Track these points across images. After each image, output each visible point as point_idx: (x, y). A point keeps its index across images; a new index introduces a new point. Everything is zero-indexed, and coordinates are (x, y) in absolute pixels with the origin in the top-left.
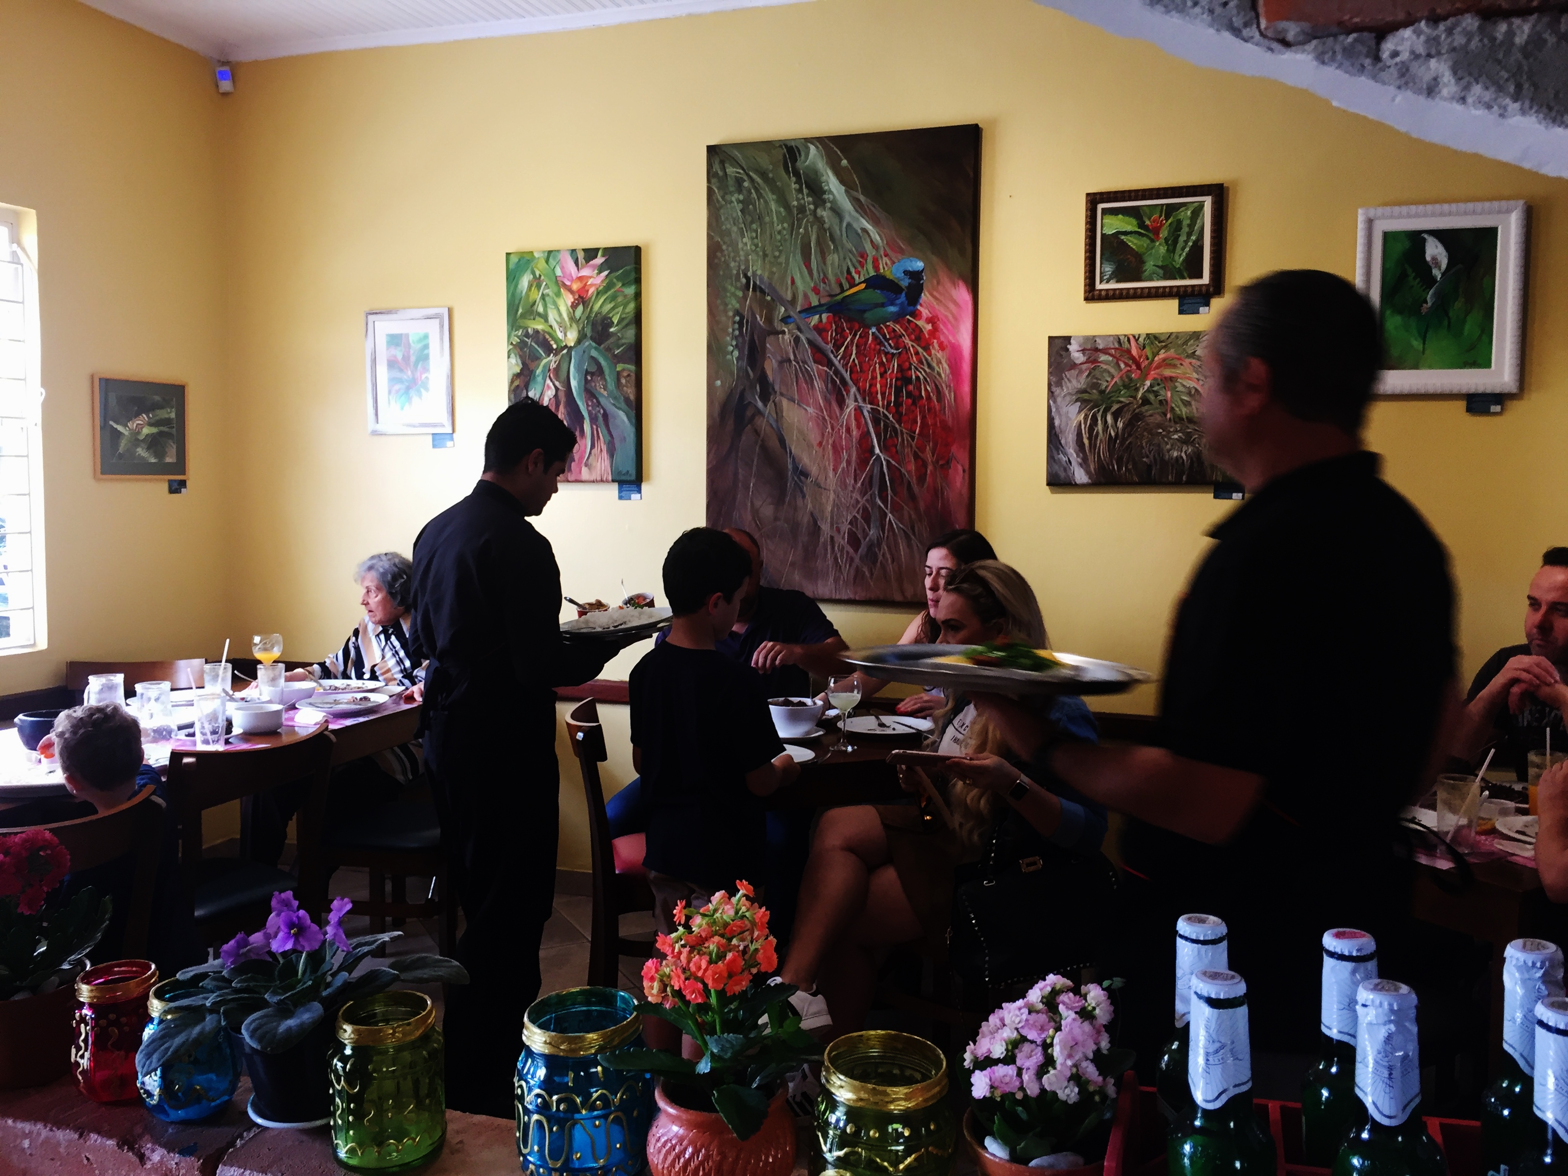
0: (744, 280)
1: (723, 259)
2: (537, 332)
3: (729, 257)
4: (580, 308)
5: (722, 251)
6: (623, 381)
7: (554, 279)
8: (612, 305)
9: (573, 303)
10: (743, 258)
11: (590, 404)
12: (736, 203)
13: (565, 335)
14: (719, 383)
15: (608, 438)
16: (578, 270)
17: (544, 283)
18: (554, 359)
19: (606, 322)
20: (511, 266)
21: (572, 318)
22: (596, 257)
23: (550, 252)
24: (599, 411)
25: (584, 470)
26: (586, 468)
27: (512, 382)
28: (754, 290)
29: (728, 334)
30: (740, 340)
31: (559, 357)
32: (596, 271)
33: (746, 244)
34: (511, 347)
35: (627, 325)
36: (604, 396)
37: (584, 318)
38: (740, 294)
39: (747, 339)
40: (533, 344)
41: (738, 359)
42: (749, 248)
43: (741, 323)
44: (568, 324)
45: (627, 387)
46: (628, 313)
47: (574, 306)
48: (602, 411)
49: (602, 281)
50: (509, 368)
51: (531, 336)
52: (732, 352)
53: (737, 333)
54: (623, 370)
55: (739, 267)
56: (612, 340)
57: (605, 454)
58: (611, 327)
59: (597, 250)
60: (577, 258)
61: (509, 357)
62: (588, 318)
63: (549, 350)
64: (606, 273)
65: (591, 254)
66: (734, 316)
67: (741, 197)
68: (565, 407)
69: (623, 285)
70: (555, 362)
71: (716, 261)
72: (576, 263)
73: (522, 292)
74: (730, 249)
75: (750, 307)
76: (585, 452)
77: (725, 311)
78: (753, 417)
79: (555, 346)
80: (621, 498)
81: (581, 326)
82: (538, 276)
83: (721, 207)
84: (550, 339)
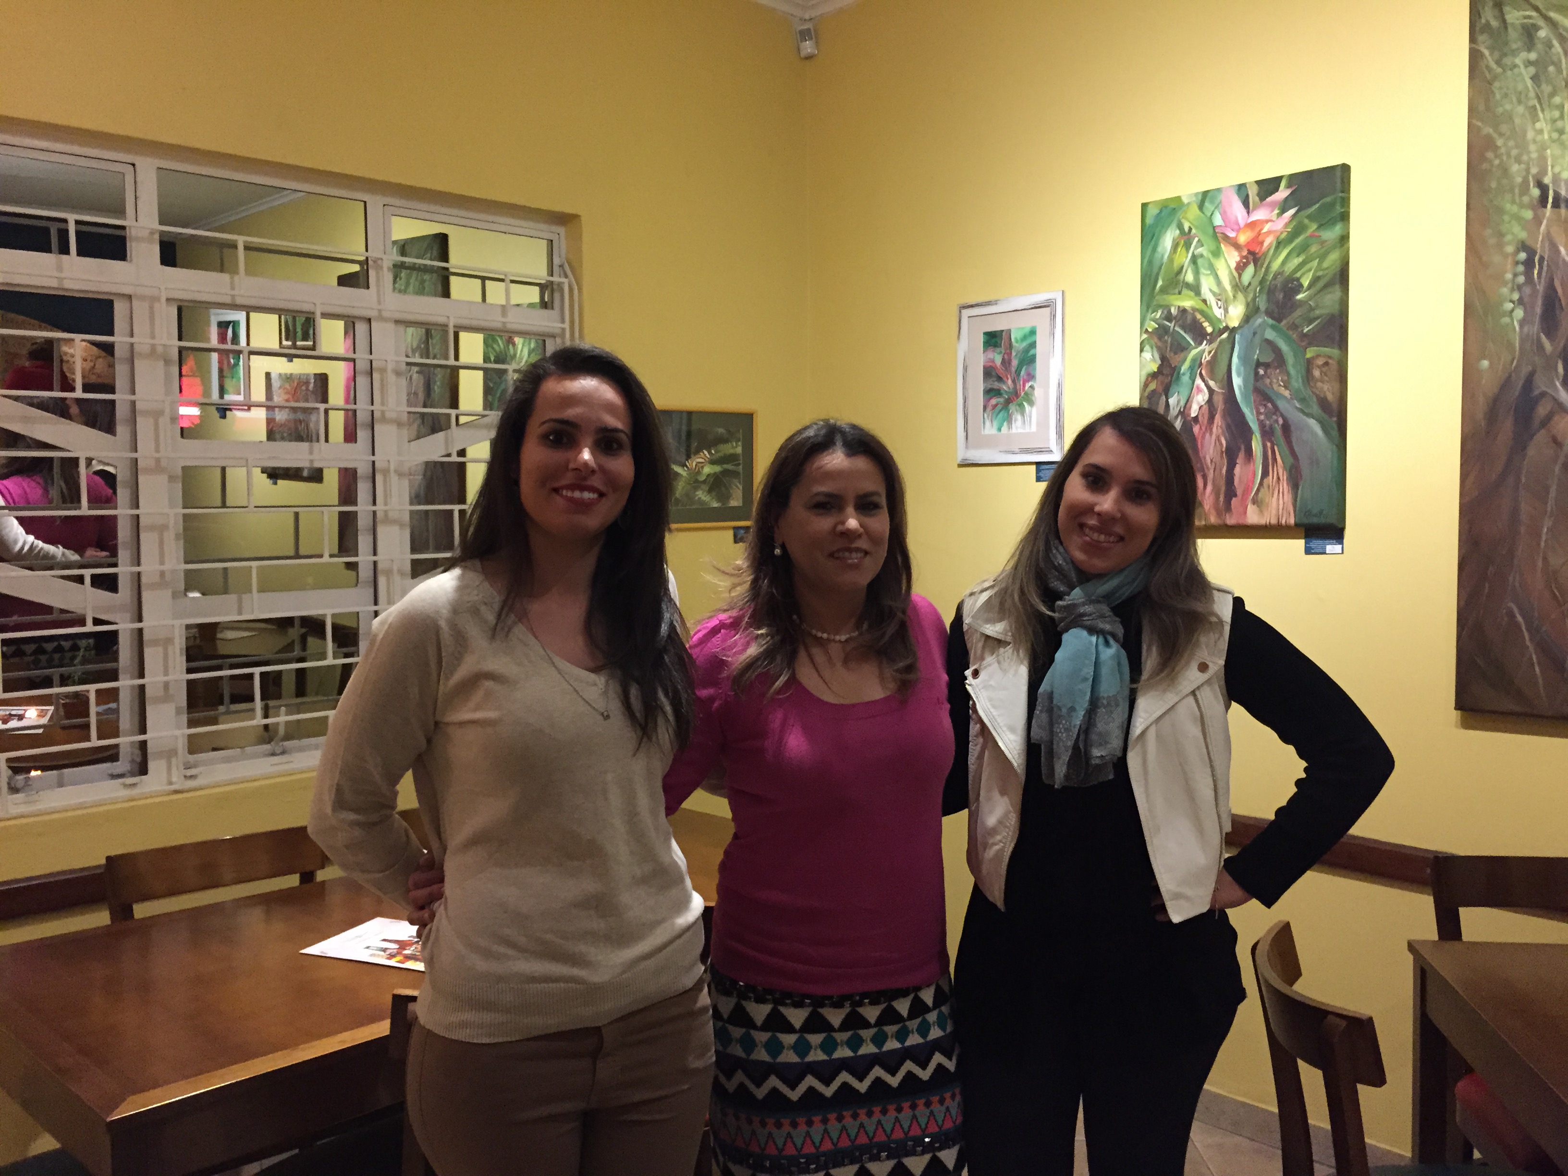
0: (1536, 192)
1: (1497, 162)
2: (1183, 311)
3: (1509, 155)
4: (1250, 269)
5: (1496, 148)
6: (1317, 373)
7: (1211, 231)
8: (1300, 259)
9: (1238, 264)
10: (1534, 155)
11: (1262, 410)
12: (1522, 66)
13: (1226, 311)
14: (1485, 363)
15: (1290, 460)
16: (1248, 213)
17: (1196, 239)
18: (1208, 348)
19: (1291, 286)
20: (1149, 221)
21: (1237, 286)
22: (1277, 190)
23: (1205, 194)
24: (1277, 421)
25: (1251, 509)
26: (1255, 507)
27: (1145, 385)
28: (1556, 205)
29: (1505, 283)
30: (1527, 290)
31: (1215, 345)
32: (1276, 211)
33: (1541, 132)
34: (1145, 336)
35: (1326, 286)
36: (1286, 397)
37: (1256, 282)
38: (1529, 214)
39: (1541, 288)
40: (1177, 329)
41: (1522, 323)
42: (1546, 137)
43: (1529, 264)
44: (1231, 294)
45: (1323, 382)
46: (1327, 269)
47: (1240, 268)
48: (1281, 421)
49: (1286, 225)
50: (1142, 366)
51: (1175, 318)
52: (1512, 311)
53: (1521, 279)
54: (1318, 356)
55: (1528, 171)
56: (1299, 312)
57: (1284, 485)
58: (1298, 292)
59: (1278, 180)
60: (1247, 196)
61: (1142, 350)
62: (1262, 282)
63: (1200, 335)
64: (1292, 212)
65: (1268, 186)
66: (1517, 251)
67: (1533, 56)
68: (1224, 417)
69: (1319, 227)
70: (1210, 352)
71: (1485, 166)
72: (1246, 203)
73: (1163, 256)
74: (1511, 143)
75: (1548, 235)
76: (1253, 482)
77: (1500, 246)
78: (1549, 418)
79: (1209, 330)
80: (1308, 551)
81: (1251, 296)
82: (1186, 229)
83: (1495, 77)
84: (1203, 320)
